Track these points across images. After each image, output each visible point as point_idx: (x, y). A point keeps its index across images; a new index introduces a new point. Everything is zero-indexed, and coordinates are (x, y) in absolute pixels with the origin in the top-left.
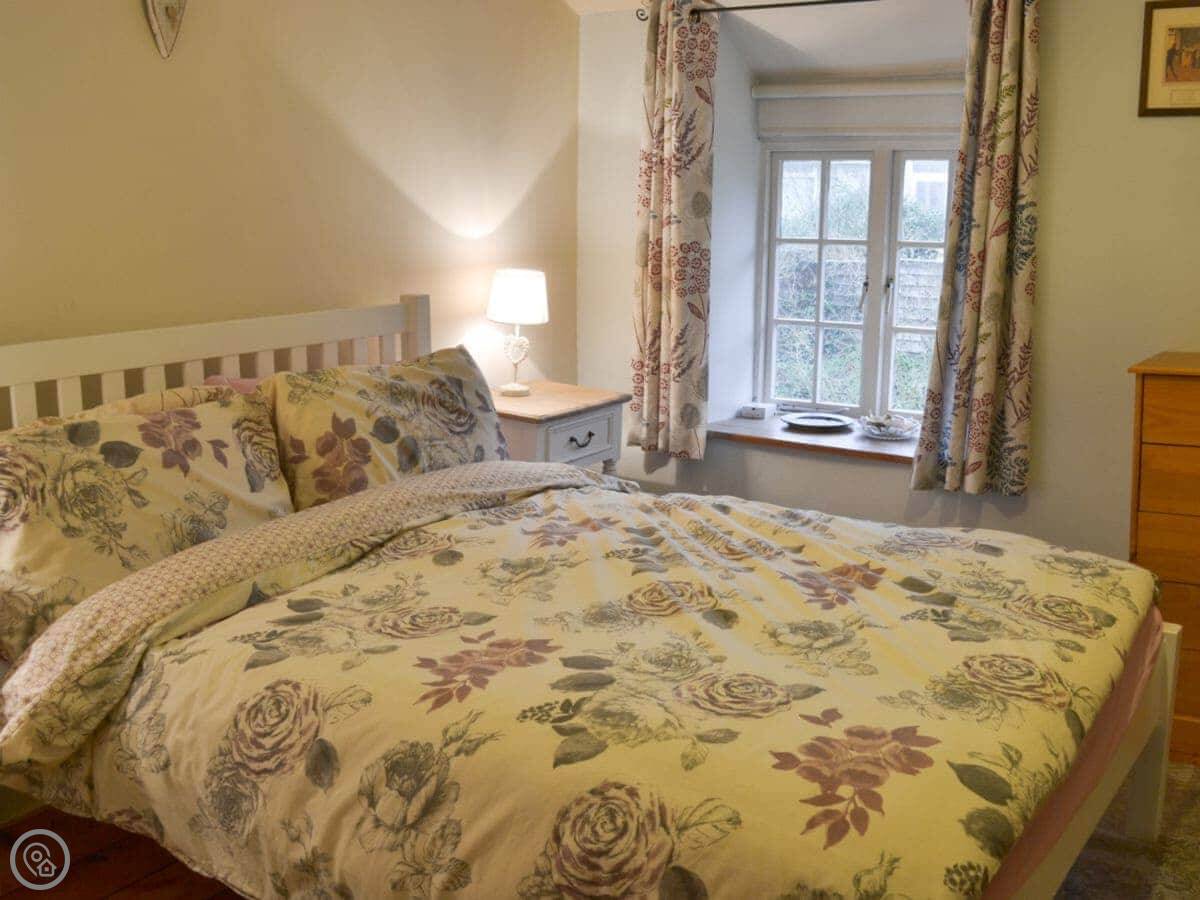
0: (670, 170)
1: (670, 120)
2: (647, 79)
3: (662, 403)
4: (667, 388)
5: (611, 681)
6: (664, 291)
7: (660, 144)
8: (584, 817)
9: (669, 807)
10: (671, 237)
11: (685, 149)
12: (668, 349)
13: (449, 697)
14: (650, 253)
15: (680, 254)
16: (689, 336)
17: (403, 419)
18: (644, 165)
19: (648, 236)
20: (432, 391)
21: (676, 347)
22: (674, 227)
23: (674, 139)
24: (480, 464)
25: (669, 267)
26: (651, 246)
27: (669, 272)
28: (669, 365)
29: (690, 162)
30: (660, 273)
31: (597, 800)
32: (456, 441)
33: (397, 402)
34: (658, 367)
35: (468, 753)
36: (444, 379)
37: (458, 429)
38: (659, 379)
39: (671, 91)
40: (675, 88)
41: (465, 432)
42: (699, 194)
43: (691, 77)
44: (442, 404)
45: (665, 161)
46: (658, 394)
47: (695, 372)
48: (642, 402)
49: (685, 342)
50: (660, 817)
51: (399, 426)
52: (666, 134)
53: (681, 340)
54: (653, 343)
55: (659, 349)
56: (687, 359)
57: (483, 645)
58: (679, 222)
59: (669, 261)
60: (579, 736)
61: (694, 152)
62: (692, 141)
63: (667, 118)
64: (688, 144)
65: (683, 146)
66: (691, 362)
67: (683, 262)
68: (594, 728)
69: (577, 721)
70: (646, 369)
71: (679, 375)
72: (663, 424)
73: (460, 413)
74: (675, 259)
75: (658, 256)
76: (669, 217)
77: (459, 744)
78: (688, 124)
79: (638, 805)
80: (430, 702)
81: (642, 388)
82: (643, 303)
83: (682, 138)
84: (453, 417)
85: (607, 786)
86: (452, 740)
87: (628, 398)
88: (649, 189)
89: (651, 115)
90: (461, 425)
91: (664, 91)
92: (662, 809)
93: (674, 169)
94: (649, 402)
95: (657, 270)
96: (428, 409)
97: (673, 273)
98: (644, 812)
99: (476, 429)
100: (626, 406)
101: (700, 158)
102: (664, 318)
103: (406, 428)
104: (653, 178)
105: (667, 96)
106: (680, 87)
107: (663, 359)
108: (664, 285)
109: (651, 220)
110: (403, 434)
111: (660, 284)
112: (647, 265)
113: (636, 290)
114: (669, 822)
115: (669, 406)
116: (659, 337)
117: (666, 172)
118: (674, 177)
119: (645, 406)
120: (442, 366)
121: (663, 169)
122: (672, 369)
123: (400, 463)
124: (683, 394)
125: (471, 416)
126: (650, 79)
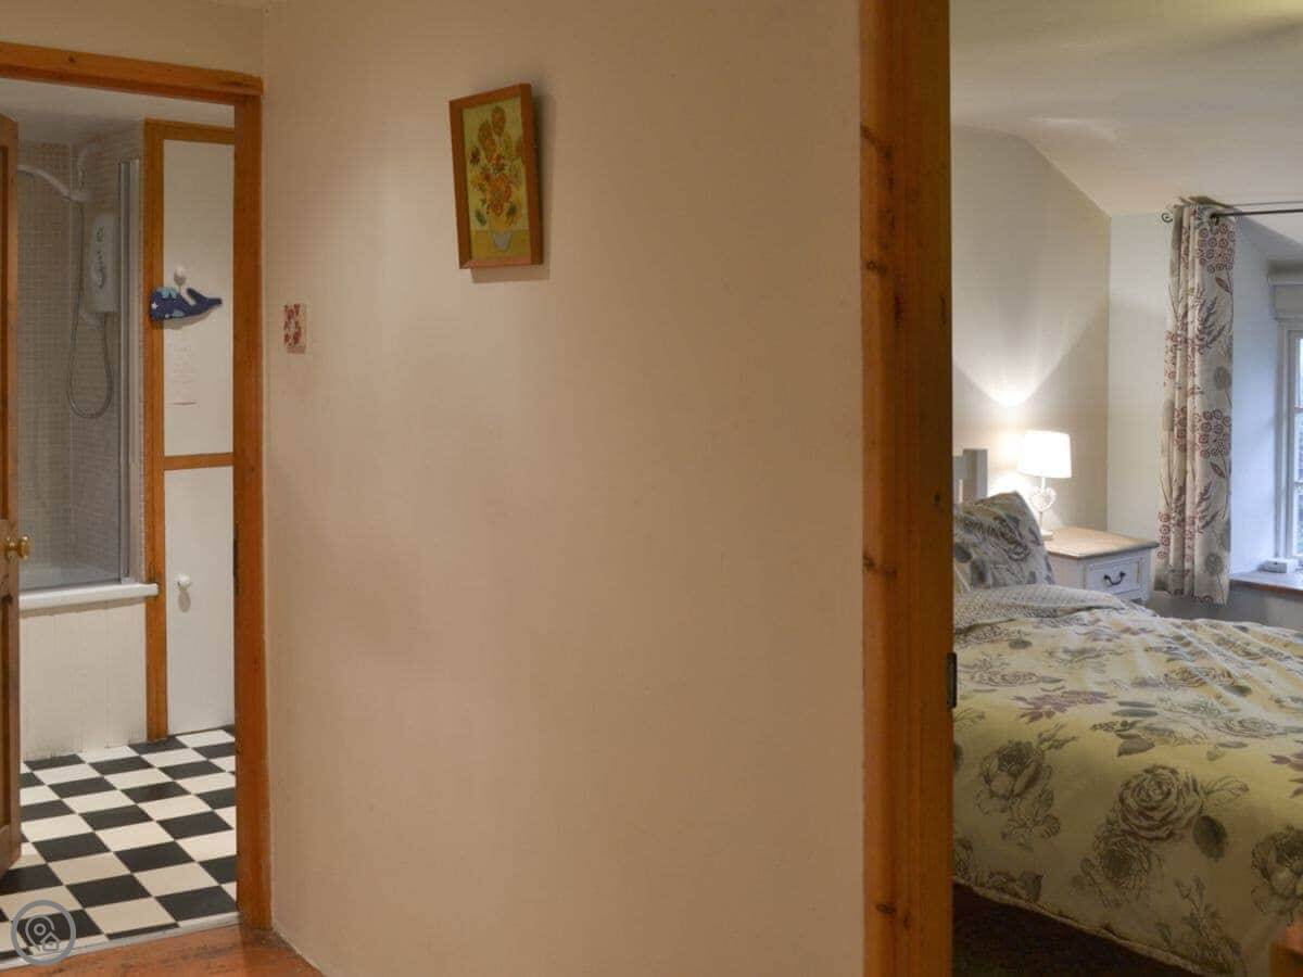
0: (1193, 349)
1: (1193, 307)
2: (1172, 272)
3: (1188, 551)
4: (1192, 538)
5: (1156, 714)
6: (1189, 453)
7: (1185, 326)
8: (1140, 787)
9: (1199, 780)
10: (1195, 406)
11: (1207, 331)
12: (1193, 503)
13: (1041, 715)
14: (1176, 419)
15: (1204, 421)
16: (1212, 491)
17: (975, 546)
18: (1170, 344)
19: (1173, 404)
20: (996, 525)
21: (1200, 503)
22: (1197, 397)
23: (1197, 323)
24: (1034, 586)
25: (1194, 431)
26: (1176, 413)
27: (1194, 436)
28: (1194, 518)
29: (1211, 342)
30: (1185, 437)
31: (1149, 776)
32: (1014, 566)
33: (970, 532)
34: (1184, 520)
35: (1056, 748)
36: (1004, 517)
37: (1016, 557)
38: (1184, 531)
39: (1195, 282)
40: (1197, 280)
41: (1022, 560)
42: (1220, 369)
43: (1212, 269)
44: (1003, 535)
45: (1189, 341)
46: (1184, 544)
47: (1218, 526)
48: (1169, 550)
49: (1208, 498)
50: (1193, 786)
51: (972, 551)
52: (1190, 318)
53: (1204, 496)
54: (1178, 499)
55: (1184, 504)
56: (1211, 512)
57: (1059, 693)
58: (1202, 393)
59: (1194, 426)
60: (1135, 740)
61: (1215, 333)
62: (1213, 324)
63: (1190, 303)
64: (1210, 326)
65: (1205, 328)
66: (1213, 518)
67: (1206, 427)
68: (1146, 736)
69: (1133, 732)
70: (1172, 521)
71: (1203, 527)
72: (1188, 571)
73: (1018, 544)
74: (1198, 425)
75: (1183, 422)
76: (1193, 388)
77: (1051, 742)
78: (1209, 309)
79: (1177, 780)
80: (1026, 719)
81: (1169, 539)
82: (1169, 462)
83: (1204, 322)
84: (1012, 547)
85: (1156, 767)
86: (1045, 740)
87: (1157, 545)
88: (1174, 364)
89: (1176, 302)
90: (1018, 554)
91: (1187, 282)
92: (1194, 781)
93: (1197, 347)
94: (1176, 550)
95: (1182, 435)
96: (993, 539)
97: (1197, 436)
98: (1182, 783)
99: (1030, 559)
100: (1154, 553)
101: (1221, 338)
102: (1189, 477)
103: (976, 553)
104: (1178, 356)
105: (1190, 285)
106: (1202, 276)
107: (1188, 513)
108: (1189, 447)
109: (1177, 392)
110: (974, 556)
111: (1185, 445)
112: (1173, 430)
113: (1162, 452)
114: (1199, 788)
115: (1194, 555)
116: (1185, 494)
117: (1190, 350)
118: (1197, 355)
119: (1171, 555)
120: (1002, 506)
121: (1187, 347)
122: (1197, 521)
123: (972, 579)
124: (1207, 543)
125: (1026, 548)
126: (1175, 270)
